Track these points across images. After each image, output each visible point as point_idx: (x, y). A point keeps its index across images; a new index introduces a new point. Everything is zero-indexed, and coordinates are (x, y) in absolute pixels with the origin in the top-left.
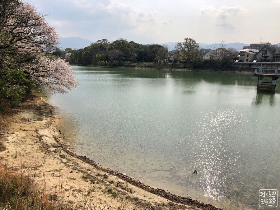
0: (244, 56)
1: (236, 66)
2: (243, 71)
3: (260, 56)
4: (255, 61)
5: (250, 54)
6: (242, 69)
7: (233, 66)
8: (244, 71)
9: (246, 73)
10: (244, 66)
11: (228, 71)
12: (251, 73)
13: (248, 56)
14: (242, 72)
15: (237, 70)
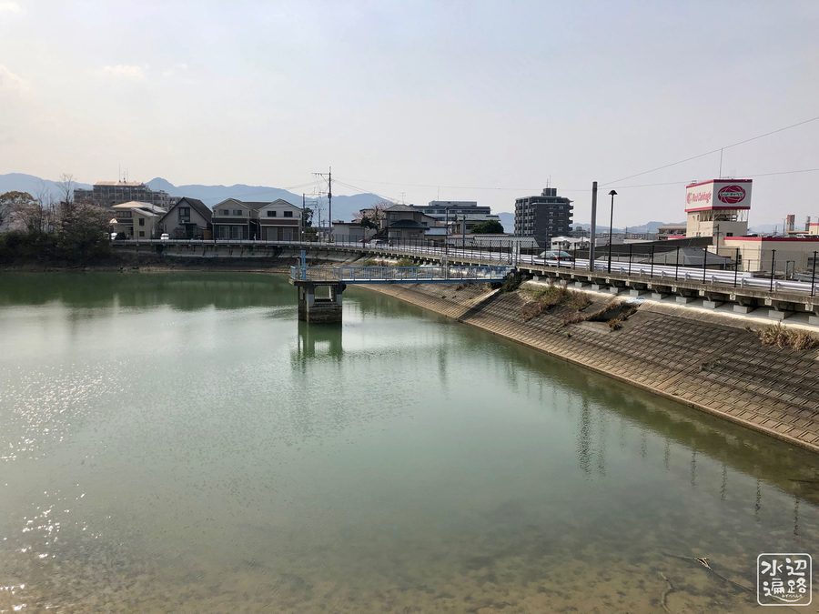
0: (131, 221)
1: (120, 251)
2: (144, 266)
3: (174, 221)
4: (165, 238)
5: (149, 218)
6: (142, 261)
7: (112, 251)
8: (148, 265)
9: (155, 270)
10: (143, 252)
11: (102, 269)
12: (169, 270)
13: (142, 222)
14: (143, 270)
15: (125, 263)
